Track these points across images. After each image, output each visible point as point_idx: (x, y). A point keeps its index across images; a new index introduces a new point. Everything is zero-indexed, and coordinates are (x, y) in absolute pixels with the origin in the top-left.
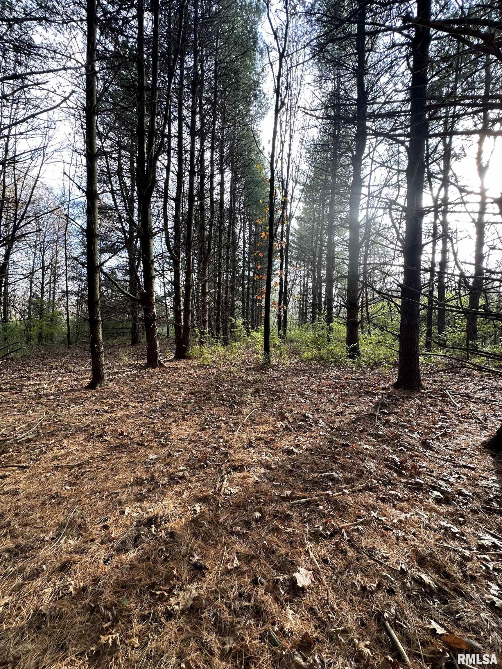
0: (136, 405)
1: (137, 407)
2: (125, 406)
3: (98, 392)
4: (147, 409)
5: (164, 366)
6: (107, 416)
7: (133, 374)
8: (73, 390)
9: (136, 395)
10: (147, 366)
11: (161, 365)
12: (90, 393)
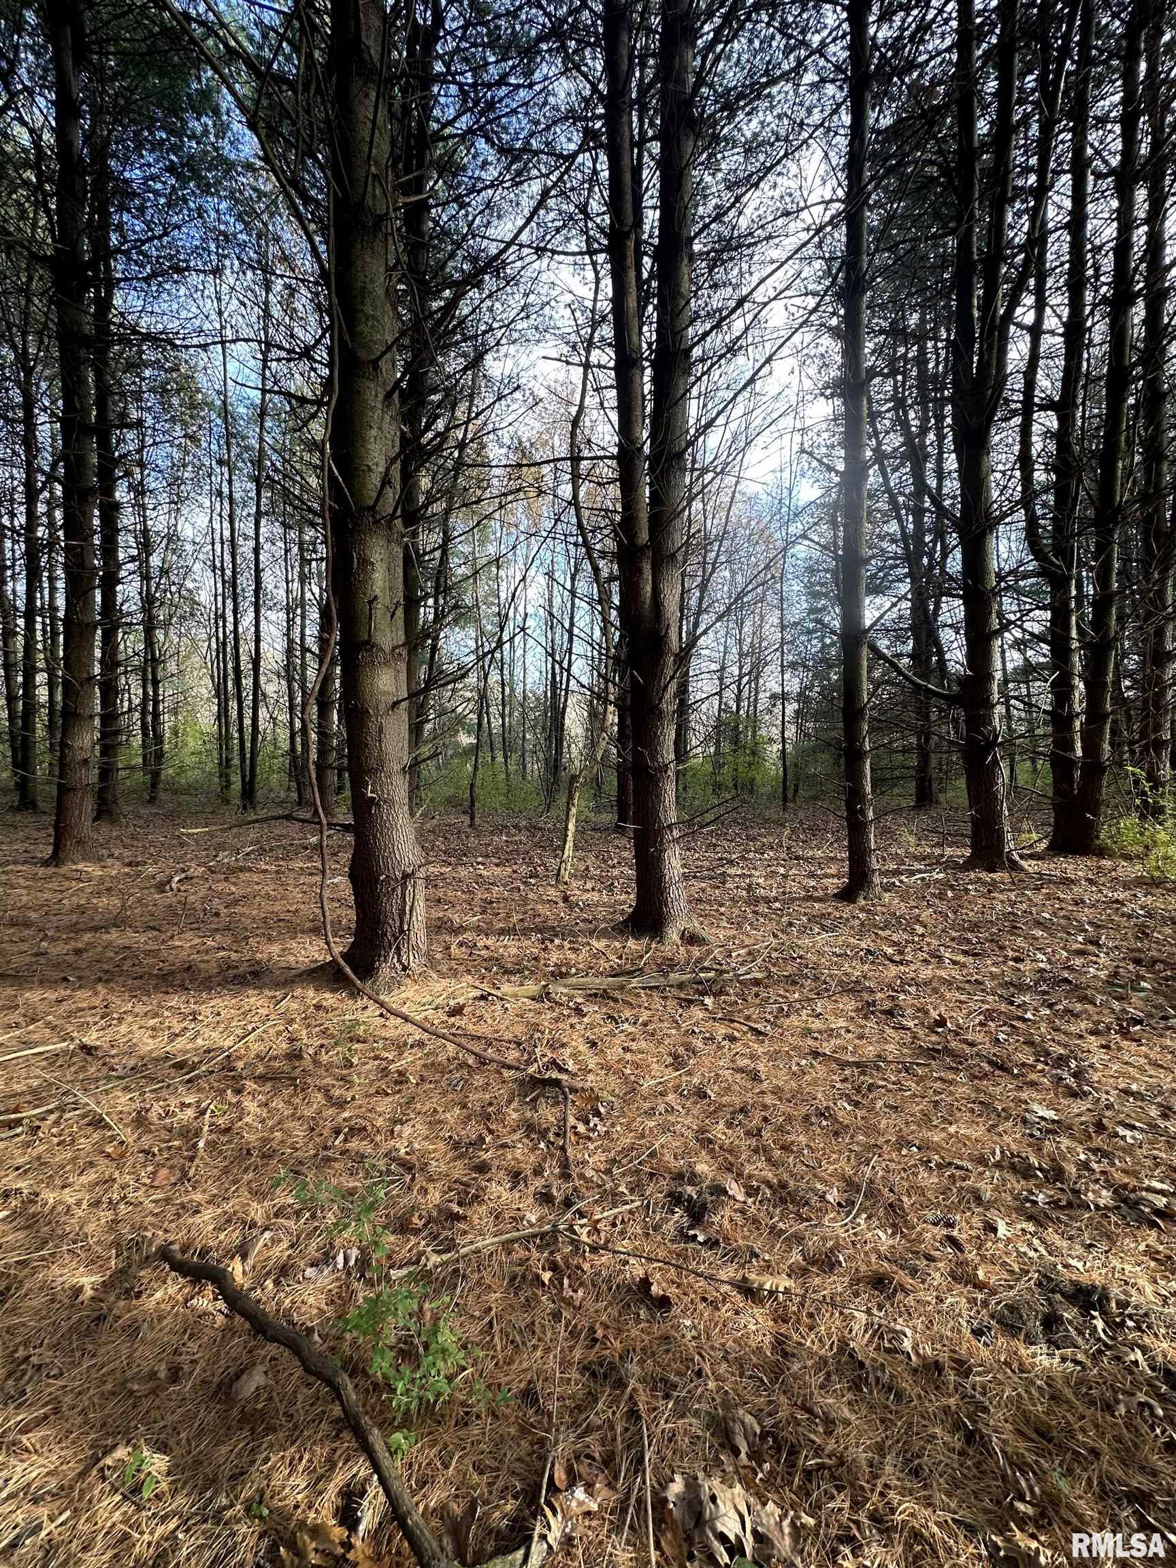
0: (961, 958)
1: (964, 965)
2: (933, 955)
3: (862, 909)
4: (993, 976)
5: (1022, 869)
6: (893, 970)
7: (937, 881)
8: (809, 898)
9: (954, 934)
10: (969, 865)
11: (1014, 866)
12: (847, 910)
